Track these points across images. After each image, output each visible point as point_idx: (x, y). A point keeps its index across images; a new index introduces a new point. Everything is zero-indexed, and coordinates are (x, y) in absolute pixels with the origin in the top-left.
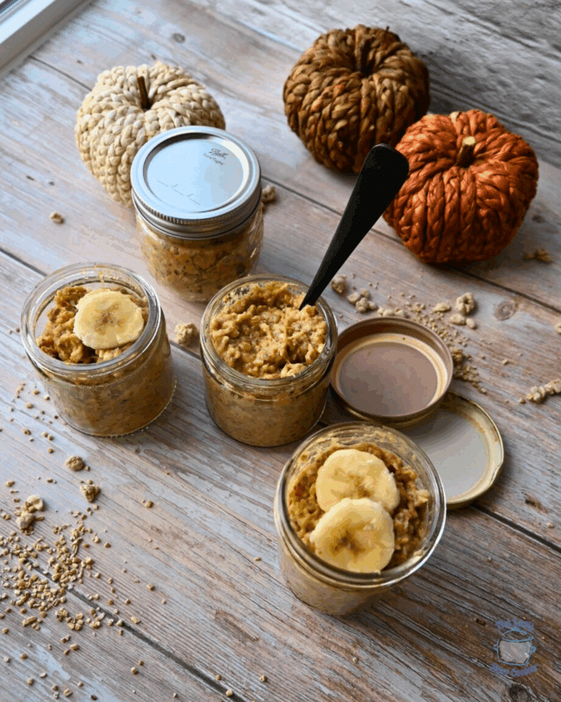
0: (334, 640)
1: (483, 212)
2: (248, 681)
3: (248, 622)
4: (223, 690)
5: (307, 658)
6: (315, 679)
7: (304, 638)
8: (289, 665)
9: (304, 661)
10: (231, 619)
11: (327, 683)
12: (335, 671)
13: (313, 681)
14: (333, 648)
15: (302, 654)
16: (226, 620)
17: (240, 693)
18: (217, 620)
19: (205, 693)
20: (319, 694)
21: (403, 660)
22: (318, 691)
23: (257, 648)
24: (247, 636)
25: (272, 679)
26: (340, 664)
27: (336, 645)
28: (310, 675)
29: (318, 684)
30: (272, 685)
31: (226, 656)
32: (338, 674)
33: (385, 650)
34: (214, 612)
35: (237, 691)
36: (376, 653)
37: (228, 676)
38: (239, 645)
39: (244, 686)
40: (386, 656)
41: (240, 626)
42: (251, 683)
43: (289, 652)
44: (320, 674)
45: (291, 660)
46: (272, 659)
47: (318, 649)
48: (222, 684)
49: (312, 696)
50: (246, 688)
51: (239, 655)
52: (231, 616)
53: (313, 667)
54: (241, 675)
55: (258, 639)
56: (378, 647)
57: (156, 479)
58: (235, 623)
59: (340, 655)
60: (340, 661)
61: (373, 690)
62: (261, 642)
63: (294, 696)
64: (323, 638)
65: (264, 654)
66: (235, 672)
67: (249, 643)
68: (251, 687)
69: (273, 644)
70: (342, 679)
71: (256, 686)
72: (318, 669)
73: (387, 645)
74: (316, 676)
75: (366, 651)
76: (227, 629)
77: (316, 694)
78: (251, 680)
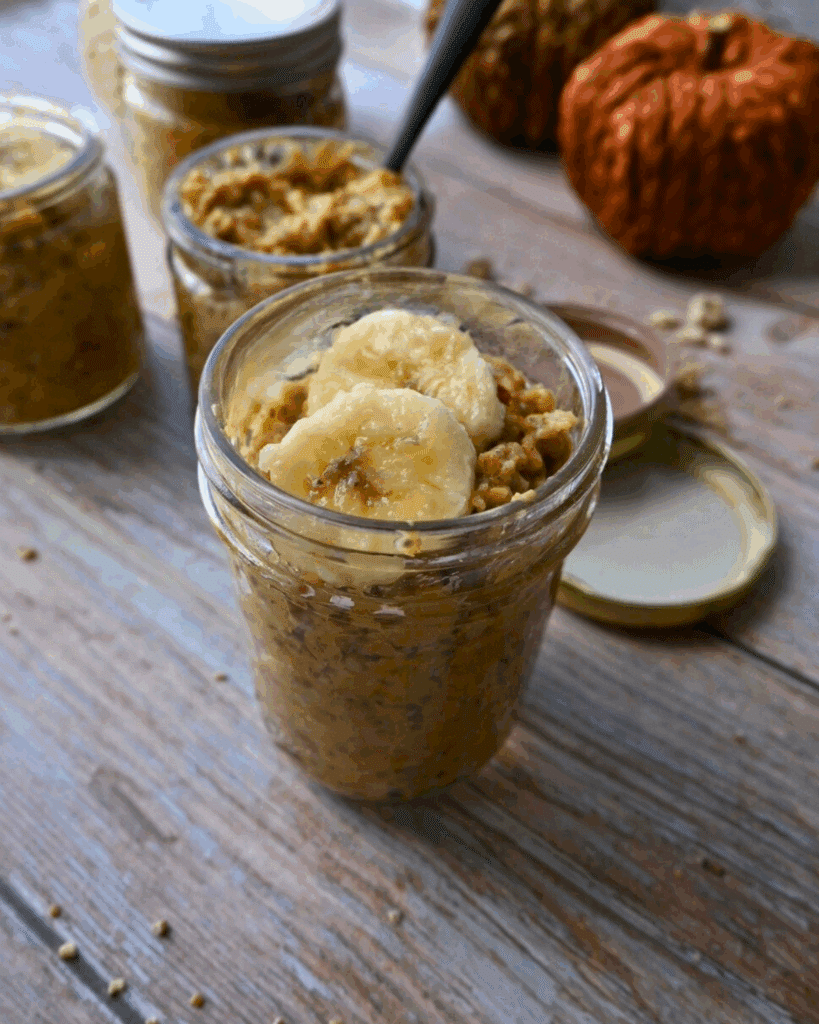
0: (354, 866)
1: (741, 133)
2: (124, 929)
3: (164, 799)
4: (53, 941)
5: (280, 895)
6: (287, 949)
7: (281, 850)
8: (232, 906)
9: (271, 903)
10: (125, 788)
11: (313, 962)
12: (340, 937)
13: (282, 952)
14: (347, 881)
15: (268, 885)
16: (115, 791)
17: (94, 956)
18: (94, 786)
19: (11, 943)
20: (288, 985)
21: (511, 931)
22: (288, 979)
23: (167, 859)
24: (150, 829)
25: (181, 932)
26: (358, 921)
27: (355, 876)
28: (277, 938)
29: (291, 962)
30: (179, 948)
31: (90, 865)
32: (346, 943)
33: (473, 903)
34: (93, 768)
35: (89, 950)
36: (449, 906)
37: (79, 912)
38: (128, 846)
39: (109, 940)
40: (473, 918)
41: (142, 804)
42: (130, 935)
43: (239, 876)
44: (301, 938)
45: (240, 895)
46: (196, 887)
47: (311, 880)
48: (59, 927)
49: (271, 989)
50: (114, 945)
51: (121, 866)
52: (130, 782)
53: (289, 918)
54: (108, 913)
55: (173, 839)
56: (457, 896)
57: (57, 513)
58: (134, 797)
59: (359, 900)
60: (357, 912)
61: (426, 995)
62: (179, 847)
63: (224, 981)
64: (327, 856)
65: (180, 873)
66: (98, 903)
67: (152, 845)
68: (127, 946)
69: (208, 854)
70: (354, 958)
71: (139, 944)
72: (300, 925)
73: (480, 892)
74: (292, 942)
75: (426, 899)
76: (109, 807)
77: (282, 985)
78: (131, 929)
